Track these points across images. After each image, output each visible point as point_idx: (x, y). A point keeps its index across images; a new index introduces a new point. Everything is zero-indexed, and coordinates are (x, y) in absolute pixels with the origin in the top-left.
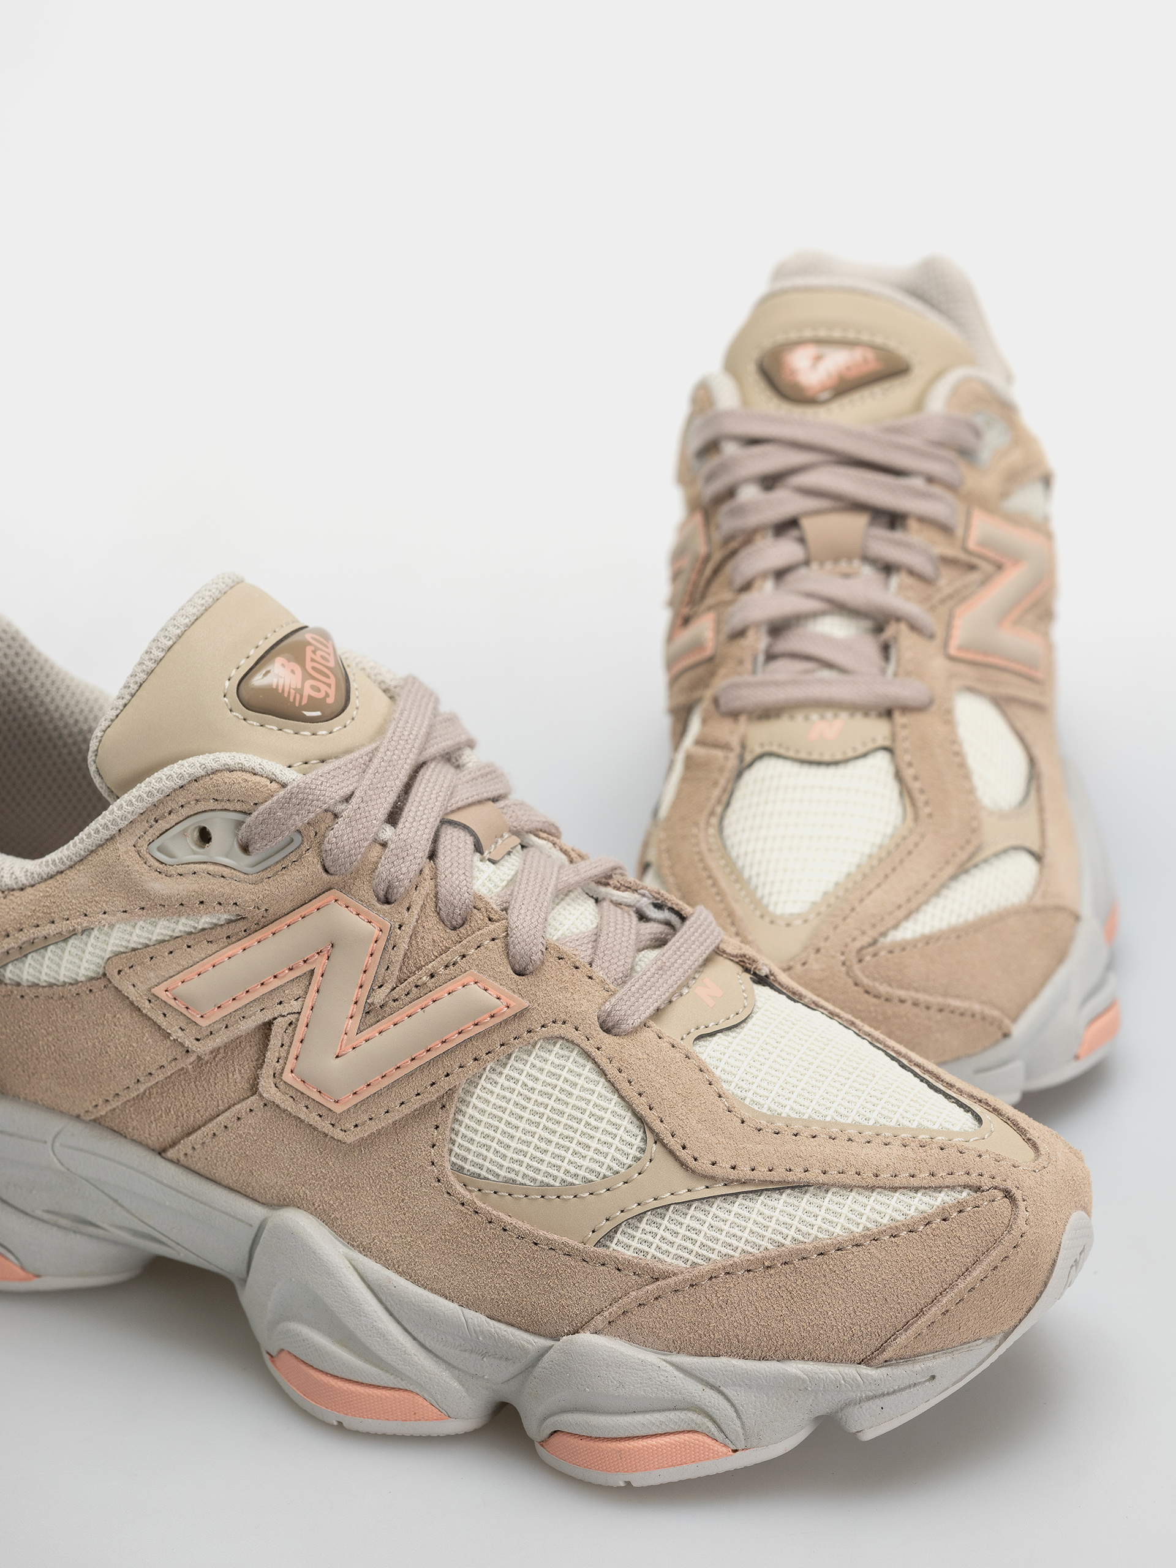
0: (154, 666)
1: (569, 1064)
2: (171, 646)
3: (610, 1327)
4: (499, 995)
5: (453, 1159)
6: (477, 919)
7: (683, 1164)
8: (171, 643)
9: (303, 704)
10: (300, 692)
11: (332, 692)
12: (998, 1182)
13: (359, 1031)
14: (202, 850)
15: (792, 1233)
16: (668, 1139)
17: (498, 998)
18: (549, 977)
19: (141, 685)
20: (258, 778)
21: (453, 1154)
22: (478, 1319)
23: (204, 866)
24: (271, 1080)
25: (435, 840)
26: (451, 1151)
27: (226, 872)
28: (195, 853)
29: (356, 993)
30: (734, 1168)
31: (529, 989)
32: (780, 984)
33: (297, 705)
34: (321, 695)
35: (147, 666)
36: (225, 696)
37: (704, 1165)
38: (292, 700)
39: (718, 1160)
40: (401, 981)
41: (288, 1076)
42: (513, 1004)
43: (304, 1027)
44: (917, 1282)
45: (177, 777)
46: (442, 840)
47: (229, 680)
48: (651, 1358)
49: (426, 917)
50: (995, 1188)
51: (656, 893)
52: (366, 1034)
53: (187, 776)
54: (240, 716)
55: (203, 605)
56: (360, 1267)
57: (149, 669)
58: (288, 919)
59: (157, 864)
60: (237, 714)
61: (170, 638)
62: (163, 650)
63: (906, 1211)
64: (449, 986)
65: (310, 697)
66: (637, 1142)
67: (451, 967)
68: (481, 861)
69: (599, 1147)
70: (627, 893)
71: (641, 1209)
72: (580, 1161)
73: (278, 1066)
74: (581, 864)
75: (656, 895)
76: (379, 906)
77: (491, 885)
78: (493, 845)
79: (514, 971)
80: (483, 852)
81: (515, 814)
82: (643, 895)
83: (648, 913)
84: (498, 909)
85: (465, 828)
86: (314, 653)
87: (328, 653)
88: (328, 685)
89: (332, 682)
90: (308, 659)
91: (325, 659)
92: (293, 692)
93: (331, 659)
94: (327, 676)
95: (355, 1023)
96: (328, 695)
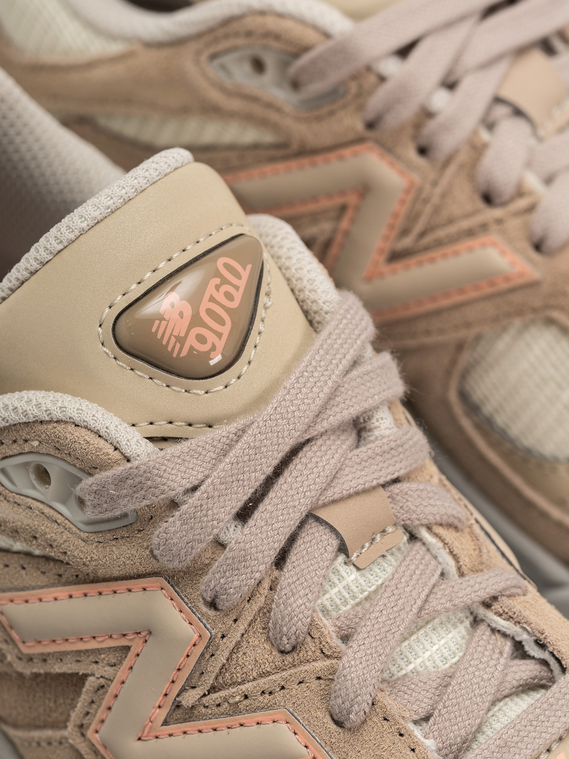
0: (38, 266)
2: (61, 250)
4: (308, 744)
6: (308, 649)
8: (61, 247)
9: (181, 356)
10: (181, 340)
11: (220, 344)
13: (166, 723)
14: (41, 489)
17: (306, 747)
18: (367, 739)
19: (23, 283)
20: (102, 442)
23: (41, 506)
25: (292, 539)
27: (60, 519)
28: (34, 488)
29: (167, 686)
31: (342, 745)
33: (175, 355)
34: (204, 348)
35: (31, 265)
36: (100, 326)
38: (170, 349)
40: (213, 689)
41: (91, 735)
43: (113, 697)
45: (22, 413)
46: (299, 542)
47: (110, 307)
49: (254, 633)
51: (539, 632)
52: (171, 728)
53: (31, 416)
54: (110, 353)
55: (109, 207)
57: (32, 269)
58: (114, 585)
60: (107, 351)
61: (61, 242)
62: (51, 253)
64: (259, 716)
65: (192, 348)
67: (267, 695)
68: (345, 563)
70: (508, 623)
73: (84, 721)
74: (467, 578)
75: (539, 635)
76: (205, 609)
77: (347, 596)
78: (367, 545)
79: (333, 719)
80: (348, 556)
81: (409, 504)
82: (525, 629)
83: (527, 648)
84: (336, 642)
85: (333, 529)
86: (217, 287)
87: (237, 288)
88: (219, 335)
89: (226, 330)
90: (207, 297)
91: (229, 296)
92: (173, 340)
93: (238, 296)
94: (222, 322)
95: (162, 714)
96: (214, 348)
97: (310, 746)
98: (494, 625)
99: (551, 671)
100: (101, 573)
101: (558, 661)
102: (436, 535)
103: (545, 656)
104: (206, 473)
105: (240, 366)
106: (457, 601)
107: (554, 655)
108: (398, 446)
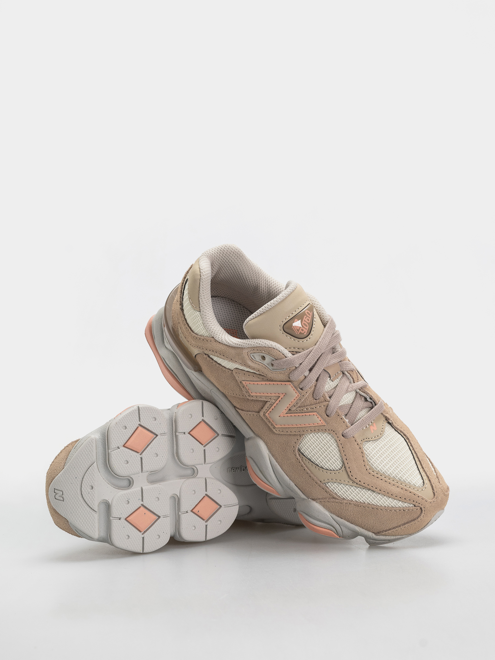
1: (332, 441)
3: (320, 503)
5: (299, 447)
6: (322, 399)
7: (349, 476)
8: (271, 307)
10: (298, 330)
11: (306, 331)
12: (420, 505)
13: (286, 413)
14: (262, 361)
15: (368, 501)
16: (348, 469)
18: (334, 419)
19: (261, 314)
20: (280, 353)
21: (299, 446)
22: (292, 484)
23: (262, 364)
24: (263, 413)
26: (299, 445)
27: (266, 368)
28: (261, 360)
29: (288, 405)
30: (360, 481)
31: (328, 420)
32: (393, 425)
33: (297, 334)
34: (303, 332)
36: (280, 326)
37: (353, 478)
39: (357, 478)
40: (299, 407)
41: (267, 414)
42: (323, 423)
43: (274, 407)
44: (392, 522)
45: (261, 345)
46: (321, 376)
47: (282, 322)
48: (327, 513)
49: (310, 395)
50: (419, 506)
52: (287, 415)
53: (263, 346)
54: (282, 332)
55: (282, 299)
56: (271, 459)
57: (264, 311)
58: (278, 383)
59: (251, 359)
62: (269, 308)
63: (396, 505)
64: (310, 413)
65: (300, 331)
66: (341, 465)
67: (312, 409)
68: (330, 380)
69: (332, 463)
70: (364, 394)
71: (336, 481)
72: (326, 463)
73: (265, 411)
74: (356, 383)
75: (371, 397)
76: (299, 390)
77: (330, 387)
78: (334, 376)
79: (327, 415)
80: (330, 378)
81: (343, 366)
82: (368, 395)
83: (367, 399)
84: (328, 398)
85: (328, 373)
86: (306, 318)
87: (310, 318)
88: (306, 329)
89: (307, 328)
90: (304, 320)
91: (308, 320)
92: (296, 330)
93: (310, 319)
94: (307, 326)
95: (286, 411)
96: (305, 332)
97: (321, 421)
98: (360, 394)
99: (372, 404)
100: (274, 380)
101: (374, 402)
102: (349, 373)
103: (372, 401)
104: (303, 361)
105: (310, 336)
106: (354, 389)
107: (373, 401)
108: (342, 353)
